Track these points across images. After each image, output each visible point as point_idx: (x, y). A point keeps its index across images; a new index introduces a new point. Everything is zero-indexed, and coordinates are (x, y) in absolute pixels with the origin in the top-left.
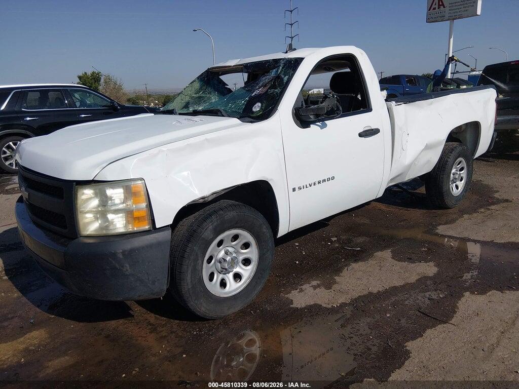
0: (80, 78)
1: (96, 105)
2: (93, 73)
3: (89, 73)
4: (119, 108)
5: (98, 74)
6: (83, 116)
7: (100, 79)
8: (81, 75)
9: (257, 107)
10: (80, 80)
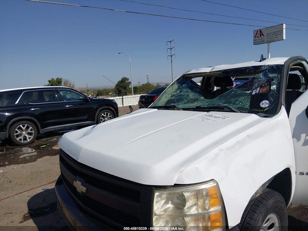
0: (49, 81)
1: (73, 99)
2: (58, 78)
3: (55, 79)
4: (89, 100)
5: (60, 79)
6: (68, 106)
7: (62, 82)
8: (50, 80)
9: (265, 104)
10: (50, 83)
